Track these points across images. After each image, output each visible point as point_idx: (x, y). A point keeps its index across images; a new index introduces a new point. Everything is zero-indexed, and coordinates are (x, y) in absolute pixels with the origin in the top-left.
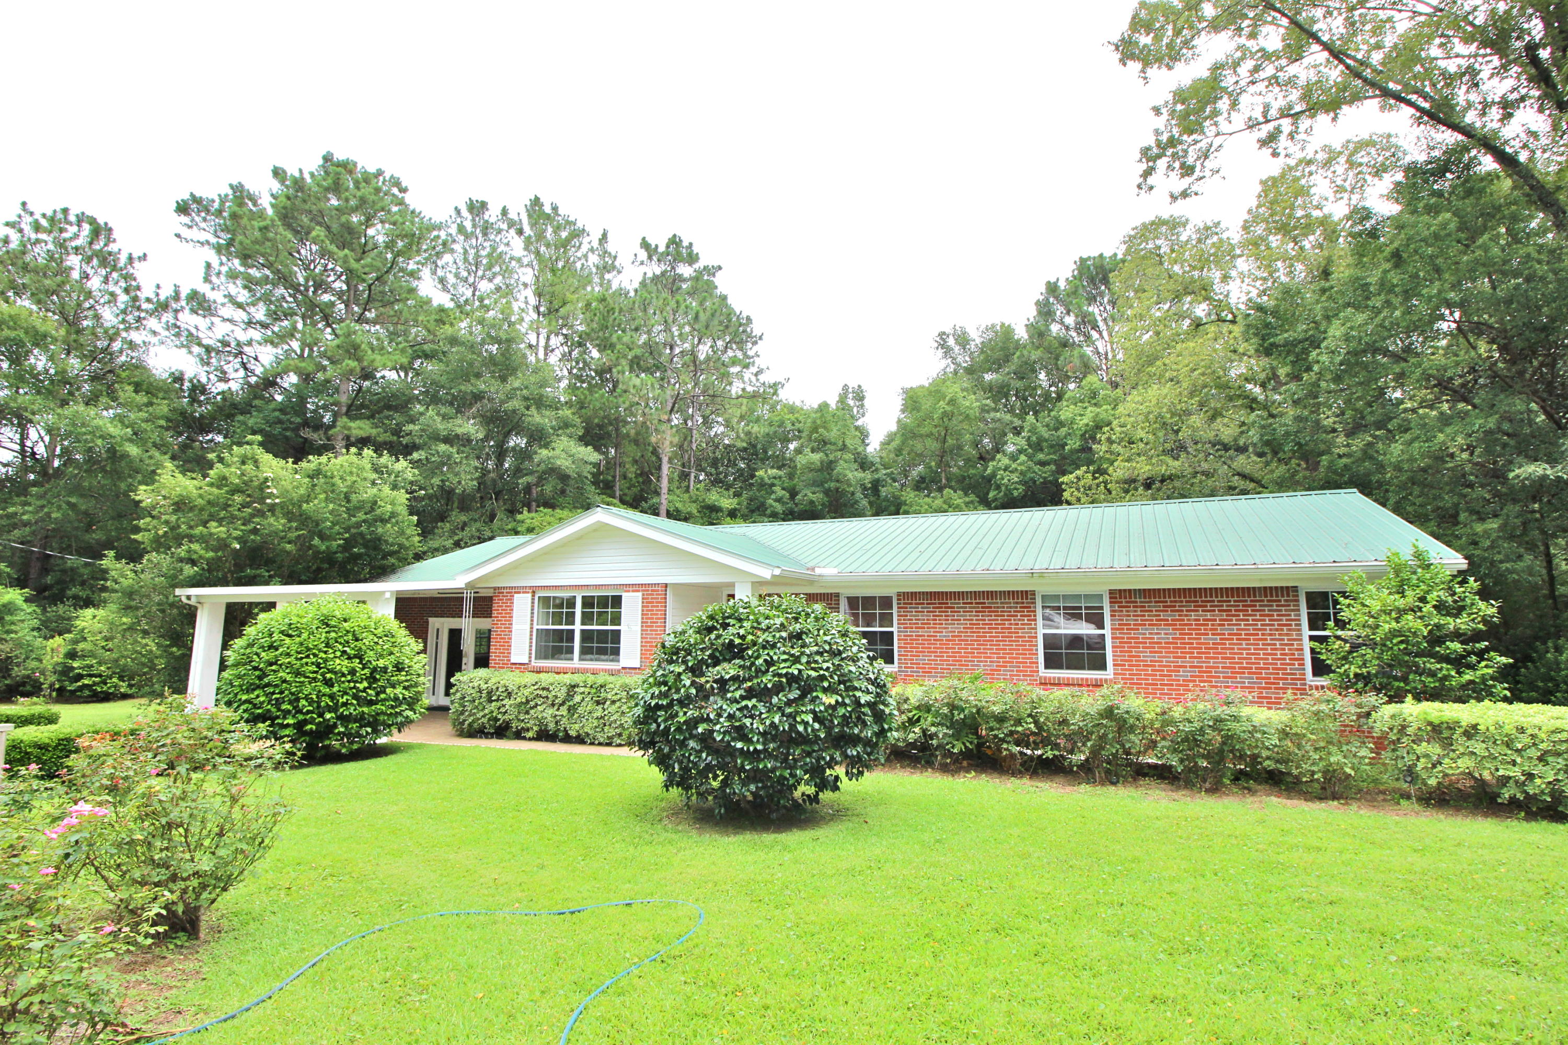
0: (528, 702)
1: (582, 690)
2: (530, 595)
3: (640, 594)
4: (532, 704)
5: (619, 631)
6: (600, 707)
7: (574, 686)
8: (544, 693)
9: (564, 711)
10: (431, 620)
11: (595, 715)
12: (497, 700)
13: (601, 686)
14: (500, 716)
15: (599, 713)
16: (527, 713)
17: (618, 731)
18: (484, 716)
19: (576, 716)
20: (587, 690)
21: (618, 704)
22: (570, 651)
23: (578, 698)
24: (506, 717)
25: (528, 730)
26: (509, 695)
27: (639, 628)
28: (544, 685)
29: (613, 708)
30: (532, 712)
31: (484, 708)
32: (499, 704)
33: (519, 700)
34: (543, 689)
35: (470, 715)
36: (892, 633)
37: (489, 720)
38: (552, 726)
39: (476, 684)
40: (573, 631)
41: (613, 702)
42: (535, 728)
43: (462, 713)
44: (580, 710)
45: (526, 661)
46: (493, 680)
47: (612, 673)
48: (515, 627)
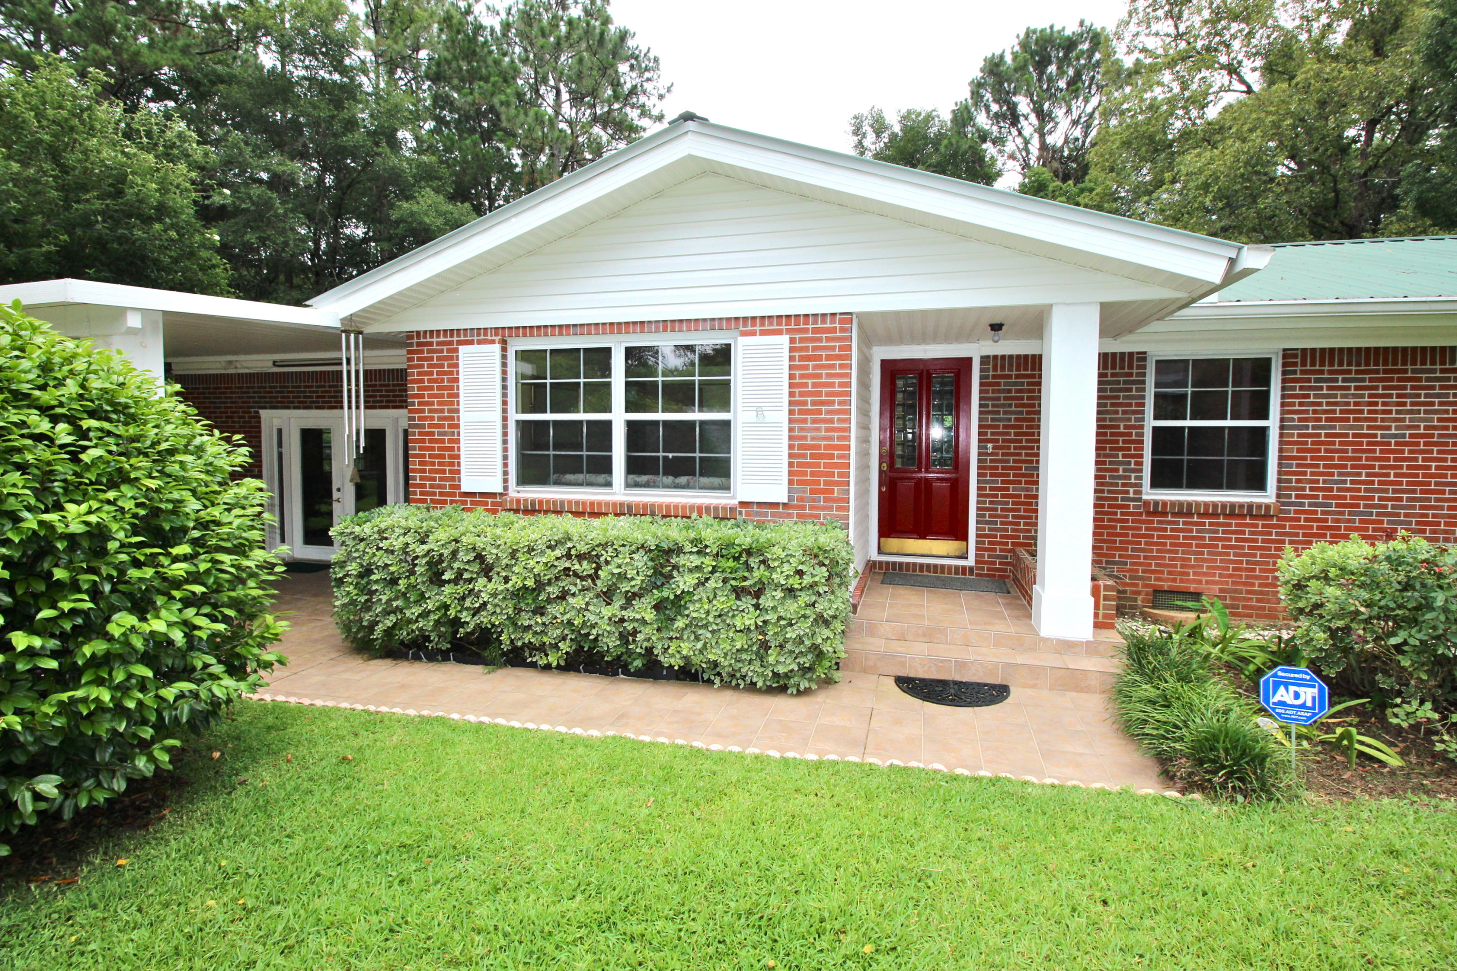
0: (540, 585)
1: (696, 561)
2: (497, 348)
3: (785, 339)
4: (553, 590)
5: (727, 424)
6: (747, 602)
7: (669, 552)
8: (586, 567)
9: (644, 610)
10: (264, 413)
11: (739, 623)
12: (455, 581)
13: (749, 552)
14: (465, 617)
15: (749, 619)
16: (540, 611)
17: (806, 661)
18: (425, 614)
19: (680, 623)
20: (709, 562)
21: (805, 598)
22: (604, 466)
23: (684, 582)
24: (484, 618)
25: (542, 649)
26: (487, 571)
27: (783, 417)
28: (583, 548)
29: (791, 608)
30: (552, 609)
31: (422, 597)
32: (461, 589)
33: (515, 581)
34: (580, 557)
35: (387, 613)
36: (1264, 431)
37: (438, 622)
38: (611, 643)
39: (398, 544)
40: (608, 424)
41: (790, 592)
42: (565, 647)
43: (367, 606)
44: (694, 610)
45: (499, 489)
46: (442, 535)
47: (722, 515)
48: (465, 417)
